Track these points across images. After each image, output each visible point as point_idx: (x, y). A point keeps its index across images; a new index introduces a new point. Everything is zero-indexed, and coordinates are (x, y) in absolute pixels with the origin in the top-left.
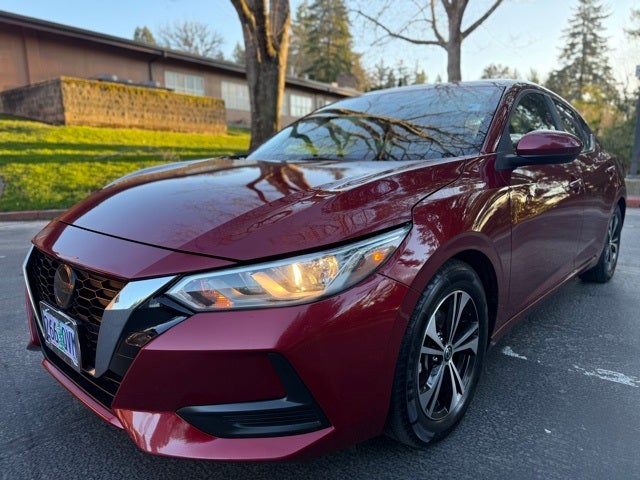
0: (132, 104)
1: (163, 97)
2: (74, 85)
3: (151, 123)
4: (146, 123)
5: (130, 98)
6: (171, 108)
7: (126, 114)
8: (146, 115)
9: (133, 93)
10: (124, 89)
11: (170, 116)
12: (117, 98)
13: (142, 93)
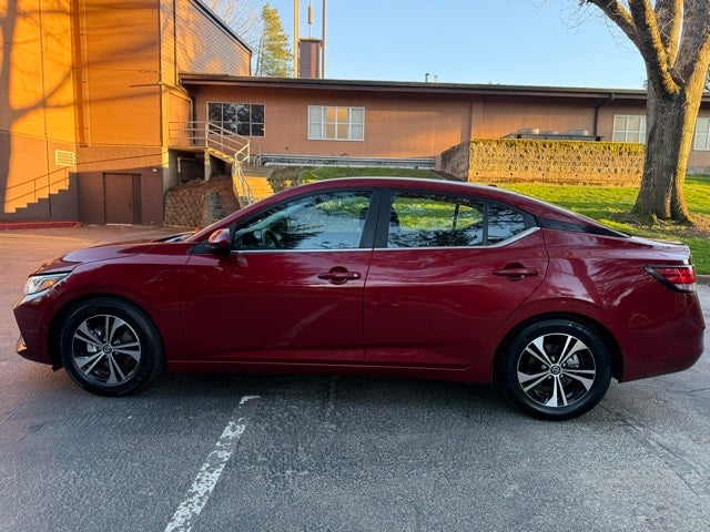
0: (539, 157)
1: (576, 147)
2: (482, 144)
3: (557, 176)
4: (551, 176)
5: (537, 151)
6: (584, 158)
7: (530, 168)
8: (552, 168)
9: (541, 147)
10: (531, 144)
11: (582, 168)
12: (523, 153)
13: (551, 146)
